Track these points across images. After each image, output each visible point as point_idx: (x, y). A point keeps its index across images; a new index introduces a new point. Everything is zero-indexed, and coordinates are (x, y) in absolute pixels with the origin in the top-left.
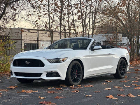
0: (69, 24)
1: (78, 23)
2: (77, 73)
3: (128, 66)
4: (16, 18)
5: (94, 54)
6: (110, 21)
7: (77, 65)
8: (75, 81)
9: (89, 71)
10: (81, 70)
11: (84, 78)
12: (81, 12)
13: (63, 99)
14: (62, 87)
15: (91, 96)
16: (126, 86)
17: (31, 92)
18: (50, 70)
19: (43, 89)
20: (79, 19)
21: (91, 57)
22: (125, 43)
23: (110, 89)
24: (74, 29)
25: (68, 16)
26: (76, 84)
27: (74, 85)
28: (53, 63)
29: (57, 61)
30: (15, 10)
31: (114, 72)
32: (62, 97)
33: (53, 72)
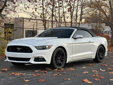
0: (59, 15)
1: (68, 14)
2: (61, 59)
3: (106, 52)
4: (16, 10)
5: (77, 42)
6: (95, 13)
7: (61, 52)
8: (59, 65)
9: (71, 56)
10: (64, 56)
11: (67, 62)
12: (70, 5)
13: (45, 82)
14: (47, 70)
15: (69, 79)
16: (102, 70)
17: (19, 75)
18: (37, 56)
19: (31, 72)
20: (68, 11)
21: (73, 45)
22: (108, 31)
23: (88, 72)
24: (64, 20)
25: (59, 8)
26: (60, 68)
27: (57, 69)
28: (40, 49)
29: (44, 48)
30: (15, 3)
31: (94, 57)
32: (44, 80)
33: (40, 57)
